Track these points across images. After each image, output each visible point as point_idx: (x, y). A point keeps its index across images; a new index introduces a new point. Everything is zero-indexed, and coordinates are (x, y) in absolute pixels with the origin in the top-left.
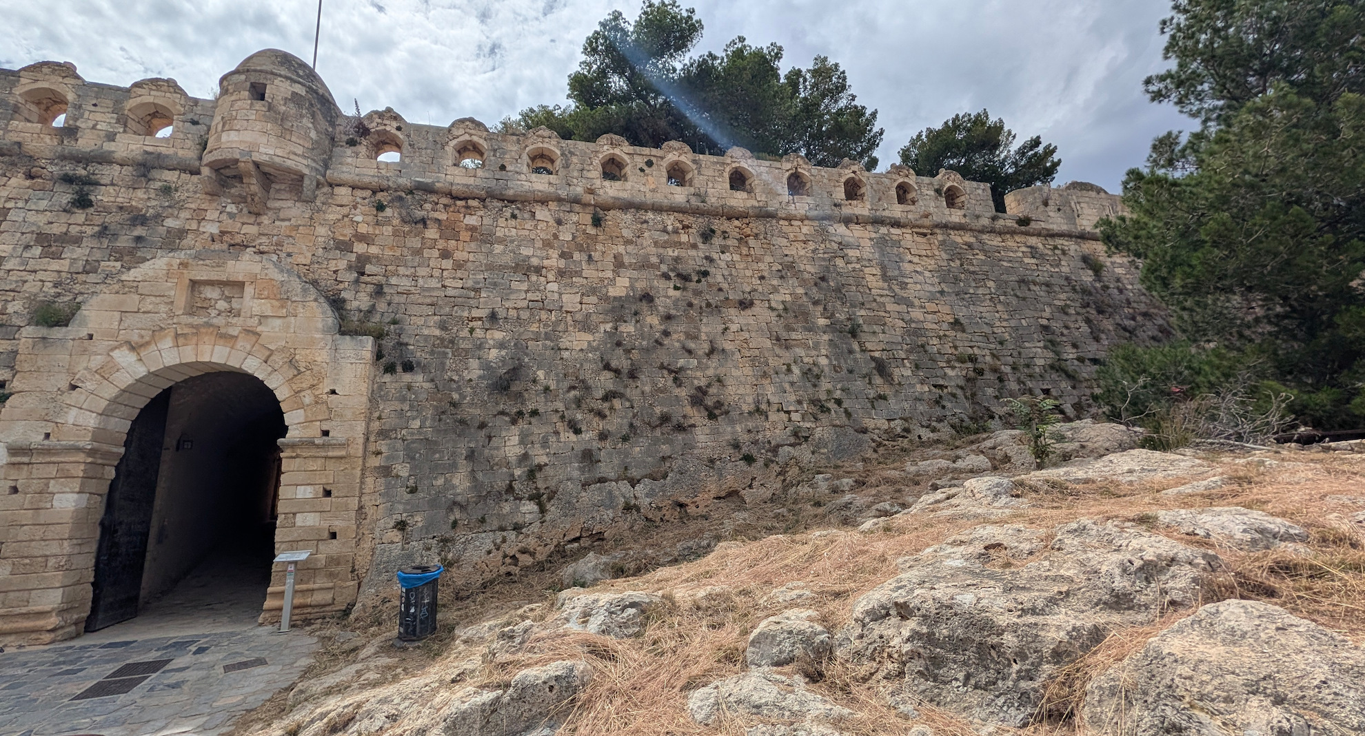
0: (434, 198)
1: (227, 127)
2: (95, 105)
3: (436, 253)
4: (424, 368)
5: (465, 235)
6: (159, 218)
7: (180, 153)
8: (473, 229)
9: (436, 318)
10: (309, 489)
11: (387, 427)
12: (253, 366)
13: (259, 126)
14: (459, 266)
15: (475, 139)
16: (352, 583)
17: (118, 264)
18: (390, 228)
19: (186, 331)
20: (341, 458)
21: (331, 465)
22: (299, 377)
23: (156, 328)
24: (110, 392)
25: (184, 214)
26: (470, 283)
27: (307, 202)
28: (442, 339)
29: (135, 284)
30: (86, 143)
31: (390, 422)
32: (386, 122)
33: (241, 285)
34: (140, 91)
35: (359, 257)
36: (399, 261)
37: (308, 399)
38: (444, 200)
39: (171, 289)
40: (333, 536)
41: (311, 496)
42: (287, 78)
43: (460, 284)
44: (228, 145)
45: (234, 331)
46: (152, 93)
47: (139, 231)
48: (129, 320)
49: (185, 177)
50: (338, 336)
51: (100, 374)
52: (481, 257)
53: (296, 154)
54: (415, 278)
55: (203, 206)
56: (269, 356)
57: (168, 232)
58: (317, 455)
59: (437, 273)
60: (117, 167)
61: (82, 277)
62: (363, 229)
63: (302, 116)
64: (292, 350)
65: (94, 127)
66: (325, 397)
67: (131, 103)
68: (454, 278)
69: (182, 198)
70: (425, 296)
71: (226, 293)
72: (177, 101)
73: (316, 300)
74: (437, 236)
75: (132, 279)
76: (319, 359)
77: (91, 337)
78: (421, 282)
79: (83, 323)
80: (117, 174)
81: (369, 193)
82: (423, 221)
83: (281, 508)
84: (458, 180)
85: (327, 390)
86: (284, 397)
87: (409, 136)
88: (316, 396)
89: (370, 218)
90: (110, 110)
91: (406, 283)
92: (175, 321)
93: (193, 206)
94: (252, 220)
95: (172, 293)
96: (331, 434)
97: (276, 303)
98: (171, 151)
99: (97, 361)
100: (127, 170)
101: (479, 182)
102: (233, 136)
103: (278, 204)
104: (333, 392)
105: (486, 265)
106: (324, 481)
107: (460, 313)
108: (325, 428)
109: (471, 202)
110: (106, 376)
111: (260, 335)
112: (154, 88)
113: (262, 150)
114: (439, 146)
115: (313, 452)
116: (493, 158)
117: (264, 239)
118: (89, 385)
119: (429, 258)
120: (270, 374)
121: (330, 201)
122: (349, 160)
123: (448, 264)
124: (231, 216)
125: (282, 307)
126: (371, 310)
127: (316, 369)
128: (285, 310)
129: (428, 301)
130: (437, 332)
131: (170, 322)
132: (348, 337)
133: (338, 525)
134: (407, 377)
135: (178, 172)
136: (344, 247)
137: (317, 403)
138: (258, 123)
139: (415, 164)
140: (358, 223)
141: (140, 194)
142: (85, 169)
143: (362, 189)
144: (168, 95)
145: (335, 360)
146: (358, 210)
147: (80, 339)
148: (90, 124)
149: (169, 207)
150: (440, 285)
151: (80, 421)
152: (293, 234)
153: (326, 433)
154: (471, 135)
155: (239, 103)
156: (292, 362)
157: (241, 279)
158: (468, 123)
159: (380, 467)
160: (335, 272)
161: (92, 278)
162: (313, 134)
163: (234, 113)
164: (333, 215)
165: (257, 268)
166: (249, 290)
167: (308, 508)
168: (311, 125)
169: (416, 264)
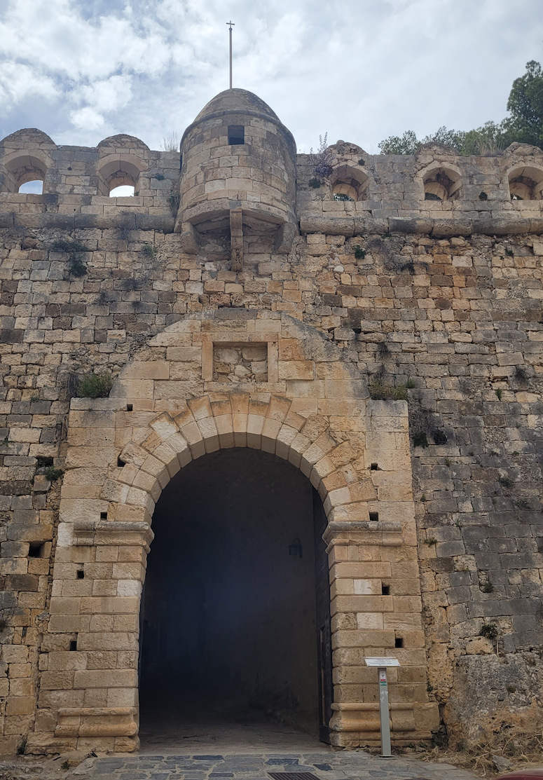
0: (413, 239)
1: (210, 177)
2: (70, 169)
3: (432, 304)
4: (459, 440)
5: (459, 280)
6: (148, 282)
7: (152, 211)
8: (465, 272)
9: (453, 379)
10: (367, 583)
11: (434, 510)
12: (288, 436)
13: (243, 172)
14: (462, 316)
15: (446, 165)
16: (432, 705)
17: (123, 332)
18: (375, 278)
19: (218, 399)
20: (395, 546)
21: (386, 554)
22: (337, 449)
23: (189, 397)
24: (156, 468)
25: (169, 276)
26: (480, 337)
27: (283, 254)
28: (468, 405)
29: (163, 350)
30: (67, 209)
31: (437, 504)
32: (346, 157)
33: (262, 348)
34: (107, 150)
35: (351, 312)
36: (395, 315)
37: (351, 476)
38: (425, 241)
39: (197, 353)
40: (399, 643)
41: (370, 592)
42: (261, 117)
43: (468, 338)
44: (216, 196)
45: (265, 398)
46: (119, 150)
47: (133, 297)
48: (164, 388)
49: (160, 236)
50: (370, 401)
51: (145, 448)
52: (485, 305)
53: (277, 200)
54: (417, 333)
55: (184, 266)
56: (304, 425)
57: (160, 296)
58: (371, 541)
59: (439, 326)
60: (99, 231)
61: (94, 348)
62: (346, 280)
63: (277, 158)
64: (326, 418)
65: (71, 192)
66: (368, 472)
67: (101, 163)
68: (461, 331)
69: (163, 258)
70: (434, 355)
71: (245, 356)
72: (141, 156)
73: (341, 359)
74: (427, 283)
75: (159, 344)
76: (355, 428)
77: (130, 408)
78: (424, 337)
79: (122, 393)
80: (99, 239)
81: (341, 239)
82: (410, 267)
83: (340, 605)
84: (435, 216)
85: (368, 465)
86: (325, 473)
87: (373, 170)
88: (358, 472)
89: (351, 268)
90: (83, 172)
91: (409, 341)
92: (206, 388)
93: (175, 266)
94: (233, 278)
95: (199, 358)
96: (380, 517)
97: (302, 365)
98: (142, 210)
99: (140, 434)
100: (108, 234)
101: (458, 216)
102: (218, 186)
103: (255, 259)
104: (374, 467)
105: (492, 313)
106: (382, 574)
107: (478, 373)
108: (373, 510)
109: (455, 241)
110: (151, 450)
111: (291, 402)
112: (119, 145)
113: (250, 197)
114: (407, 178)
115: (366, 539)
116: (469, 186)
117: (249, 298)
118: (137, 460)
119: (426, 310)
120: (307, 447)
121: (306, 251)
122: (315, 204)
123: (448, 315)
124: (213, 275)
125: (309, 369)
126: (382, 372)
127: (353, 439)
128: (311, 373)
129: (439, 359)
130: (460, 396)
131: (201, 389)
132: (381, 402)
133: (404, 629)
134: (442, 451)
135: (152, 232)
136: (333, 302)
137: (360, 479)
138: (241, 169)
139: (385, 202)
140: (340, 273)
141: (124, 257)
142: (70, 235)
143: (336, 234)
144: (132, 151)
145: (372, 429)
146: (336, 259)
147: (121, 410)
148: (68, 188)
149: (154, 269)
150: (446, 341)
151: (133, 499)
152: (279, 290)
153: (374, 517)
154: (441, 161)
155: (220, 150)
156: (329, 433)
157: (262, 339)
158: (435, 148)
159: (438, 559)
160: (329, 330)
161: (104, 348)
162: (286, 178)
163: (216, 161)
164: (313, 266)
165: (276, 327)
166: (272, 352)
167: (369, 606)
168: (283, 167)
169: (413, 317)
